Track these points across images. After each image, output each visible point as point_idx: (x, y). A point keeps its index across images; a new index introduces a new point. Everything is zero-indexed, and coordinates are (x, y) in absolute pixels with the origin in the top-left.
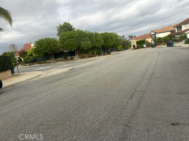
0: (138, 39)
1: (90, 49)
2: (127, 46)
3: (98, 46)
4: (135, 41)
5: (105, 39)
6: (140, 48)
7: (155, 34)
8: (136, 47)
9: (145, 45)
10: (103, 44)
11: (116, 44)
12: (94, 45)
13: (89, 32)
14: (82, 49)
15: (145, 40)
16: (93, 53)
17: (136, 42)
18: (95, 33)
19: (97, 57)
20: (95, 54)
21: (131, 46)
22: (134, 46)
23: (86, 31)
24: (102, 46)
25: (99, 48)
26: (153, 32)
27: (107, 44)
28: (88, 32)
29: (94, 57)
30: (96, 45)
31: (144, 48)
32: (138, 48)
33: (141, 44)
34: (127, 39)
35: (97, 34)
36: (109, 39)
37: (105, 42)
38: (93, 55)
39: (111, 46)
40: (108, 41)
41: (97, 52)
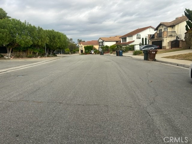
0: (86, 44)
1: (30, 47)
2: (74, 50)
3: (42, 44)
4: (83, 46)
5: (51, 37)
6: (88, 54)
7: (103, 42)
8: (84, 52)
9: (93, 51)
10: (48, 43)
11: (63, 46)
12: (36, 42)
13: (30, 25)
14: (18, 45)
15: (93, 47)
16: (34, 53)
17: (85, 47)
18: (39, 28)
19: (39, 59)
20: (37, 54)
21: (78, 51)
22: (82, 51)
23: (25, 22)
24: (47, 45)
25: (42, 47)
26: (101, 39)
27: (53, 44)
28: (28, 24)
29: (35, 57)
30: (38, 43)
31: (92, 54)
32: (86, 53)
33: (89, 50)
34: (74, 42)
35: (40, 30)
36: (56, 38)
37: (51, 41)
38: (34, 55)
39: (58, 46)
40: (55, 41)
41: (39, 51)
